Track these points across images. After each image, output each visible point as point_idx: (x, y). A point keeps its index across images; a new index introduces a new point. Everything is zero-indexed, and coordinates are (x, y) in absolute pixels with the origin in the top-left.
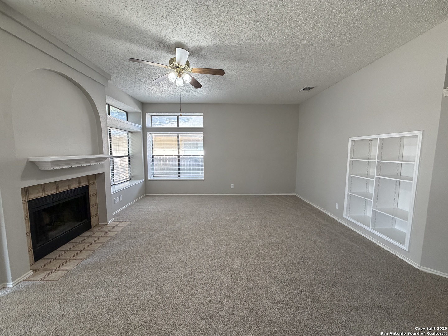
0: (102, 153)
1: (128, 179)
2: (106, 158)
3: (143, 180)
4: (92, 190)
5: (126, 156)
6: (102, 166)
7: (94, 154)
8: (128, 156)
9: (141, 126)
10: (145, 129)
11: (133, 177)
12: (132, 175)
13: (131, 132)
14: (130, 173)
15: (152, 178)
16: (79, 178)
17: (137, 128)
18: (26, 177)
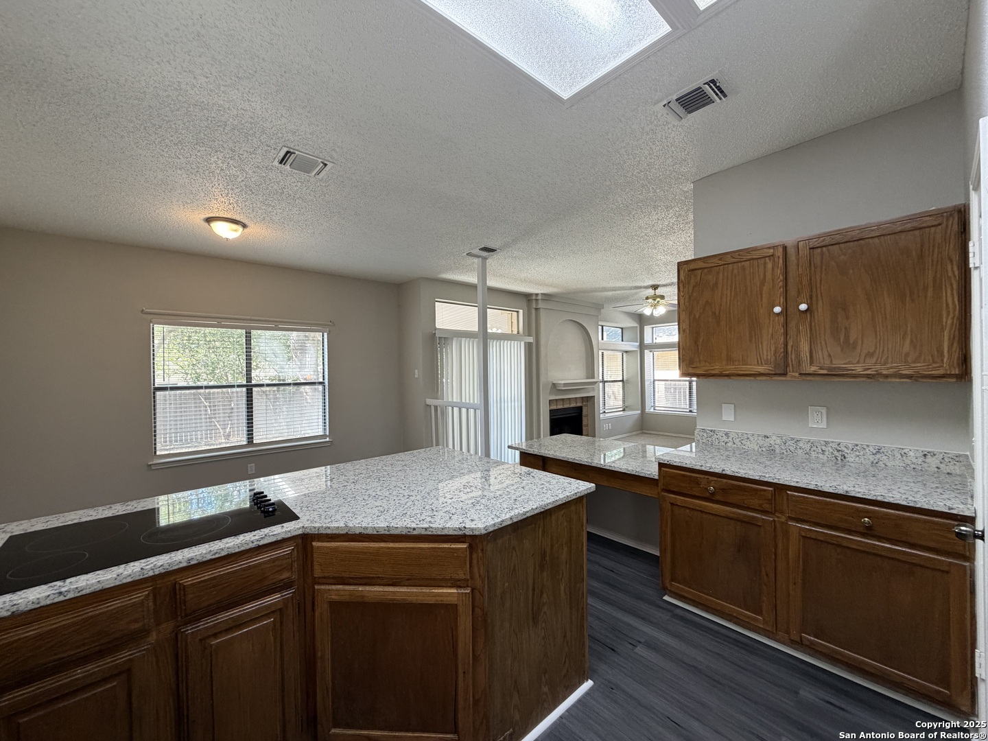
0: (593, 378)
1: (621, 409)
2: (596, 382)
3: (639, 412)
4: (584, 412)
5: (620, 381)
6: (593, 389)
7: (587, 378)
8: (623, 381)
9: (638, 344)
10: (643, 347)
11: (627, 407)
12: (627, 404)
13: (626, 352)
14: (624, 401)
15: (652, 410)
16: (576, 398)
17: (633, 346)
18: (551, 393)
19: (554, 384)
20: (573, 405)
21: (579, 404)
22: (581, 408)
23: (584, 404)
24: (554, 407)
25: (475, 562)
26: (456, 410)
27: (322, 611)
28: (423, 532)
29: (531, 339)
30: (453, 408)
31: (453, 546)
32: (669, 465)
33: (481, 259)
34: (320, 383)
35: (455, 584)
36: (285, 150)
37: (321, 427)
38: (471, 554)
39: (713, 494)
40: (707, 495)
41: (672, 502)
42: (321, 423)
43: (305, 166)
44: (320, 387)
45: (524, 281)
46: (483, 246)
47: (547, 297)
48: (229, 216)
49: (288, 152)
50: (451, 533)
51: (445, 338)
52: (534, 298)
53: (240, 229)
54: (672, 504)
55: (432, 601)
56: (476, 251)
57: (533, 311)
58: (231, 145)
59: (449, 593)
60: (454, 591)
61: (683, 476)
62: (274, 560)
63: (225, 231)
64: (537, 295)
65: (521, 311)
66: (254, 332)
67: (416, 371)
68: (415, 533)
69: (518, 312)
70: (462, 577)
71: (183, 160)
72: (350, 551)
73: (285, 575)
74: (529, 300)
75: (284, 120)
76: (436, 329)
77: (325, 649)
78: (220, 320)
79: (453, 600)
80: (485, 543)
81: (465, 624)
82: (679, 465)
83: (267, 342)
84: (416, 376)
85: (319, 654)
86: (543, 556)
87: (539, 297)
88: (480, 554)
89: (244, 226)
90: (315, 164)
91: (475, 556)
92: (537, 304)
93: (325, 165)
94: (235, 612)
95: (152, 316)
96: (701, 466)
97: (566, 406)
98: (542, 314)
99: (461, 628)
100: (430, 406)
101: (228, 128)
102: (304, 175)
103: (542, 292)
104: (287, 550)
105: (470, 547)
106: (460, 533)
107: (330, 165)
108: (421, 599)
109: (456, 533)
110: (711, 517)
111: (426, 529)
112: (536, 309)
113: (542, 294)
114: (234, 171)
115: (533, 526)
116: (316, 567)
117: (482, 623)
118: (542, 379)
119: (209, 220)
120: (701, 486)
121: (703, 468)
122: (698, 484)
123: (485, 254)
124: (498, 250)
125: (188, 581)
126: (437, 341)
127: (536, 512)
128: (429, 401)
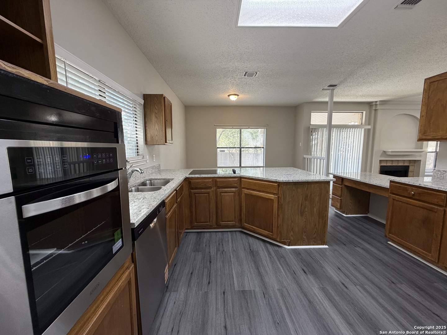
4: (411, 169)
16: (404, 160)
18: (381, 156)
19: (384, 152)
20: (401, 164)
21: (406, 164)
22: (408, 167)
23: (411, 164)
24: (384, 164)
25: (279, 189)
26: (318, 160)
27: (243, 195)
28: (266, 179)
29: (369, 127)
30: (317, 159)
31: (274, 184)
32: (394, 181)
33: (331, 90)
34: (262, 148)
35: (274, 194)
36: (245, 72)
37: (262, 163)
38: (278, 187)
39: (414, 195)
40: (411, 196)
41: (394, 198)
42: (262, 162)
43: (251, 75)
44: (263, 149)
45: (362, 96)
46: (329, 85)
47: (384, 102)
48: (234, 93)
49: (246, 73)
50: (273, 180)
51: (315, 128)
52: (374, 104)
53: (237, 96)
54: (393, 199)
55: (267, 197)
56: (326, 87)
57: (373, 112)
58: (232, 75)
59: (272, 196)
60: (273, 196)
61: (400, 187)
62: (234, 181)
63: (233, 98)
64: (376, 102)
65: (364, 112)
66: (242, 130)
67: (300, 143)
68: (264, 179)
69: (362, 113)
70: (275, 193)
71: (222, 82)
72: (249, 182)
73: (236, 185)
74: (371, 105)
75: (243, 65)
76: (311, 125)
77: (244, 204)
78: (233, 127)
79: (273, 198)
80: (283, 185)
81: (276, 205)
82: (398, 181)
83: (247, 133)
84: (300, 146)
85: (242, 205)
86: (307, 196)
87: (378, 103)
88: (281, 188)
89: (238, 95)
90: (253, 74)
91: (279, 188)
92: (376, 107)
93: (257, 73)
94: (226, 189)
95: (217, 126)
96: (409, 182)
97: (394, 165)
98: (379, 113)
99: (274, 206)
100: (305, 158)
101: (230, 71)
102: (251, 78)
103: (380, 100)
104: (236, 179)
105: (278, 185)
106: (275, 181)
107: (258, 73)
108: (265, 196)
109: (274, 181)
110: (412, 206)
111: (267, 179)
112: (376, 110)
113: (380, 101)
114: (233, 81)
115: (303, 186)
116: (242, 185)
117: (280, 206)
118: (375, 148)
119: (229, 96)
120: (408, 192)
121: (410, 183)
122: (407, 190)
123: (332, 88)
124: (338, 85)
125: (218, 180)
126: (311, 130)
127: (303, 181)
128: (305, 156)
